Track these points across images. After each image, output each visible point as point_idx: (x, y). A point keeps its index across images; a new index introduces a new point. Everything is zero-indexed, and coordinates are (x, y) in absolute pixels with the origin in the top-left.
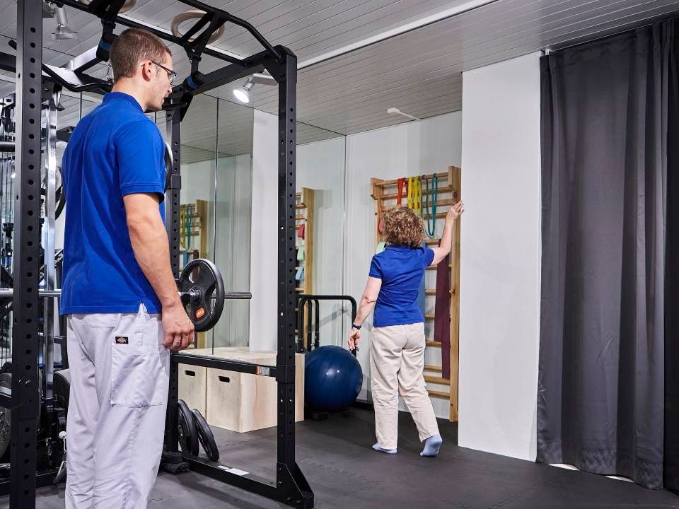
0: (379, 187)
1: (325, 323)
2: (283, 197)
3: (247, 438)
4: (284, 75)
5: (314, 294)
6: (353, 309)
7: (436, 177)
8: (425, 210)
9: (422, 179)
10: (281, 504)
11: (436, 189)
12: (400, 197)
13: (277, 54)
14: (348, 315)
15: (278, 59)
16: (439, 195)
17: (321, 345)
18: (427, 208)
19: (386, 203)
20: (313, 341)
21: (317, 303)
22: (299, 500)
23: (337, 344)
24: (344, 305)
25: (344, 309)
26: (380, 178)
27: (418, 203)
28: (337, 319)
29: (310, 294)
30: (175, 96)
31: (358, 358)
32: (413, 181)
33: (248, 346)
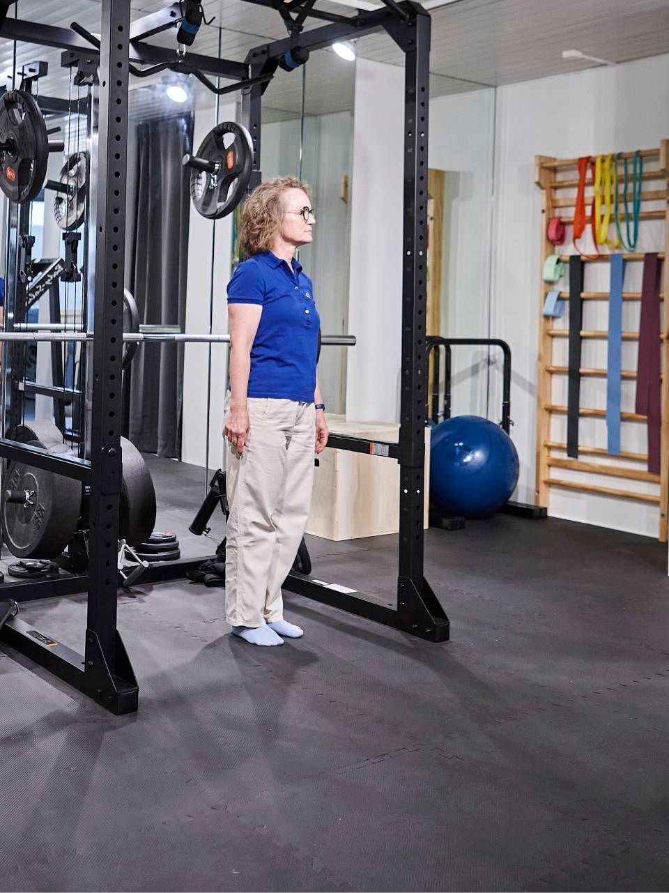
0: (549, 170)
1: (459, 381)
2: (410, 210)
3: (346, 549)
4: (414, 42)
5: (443, 335)
6: (505, 361)
7: (640, 157)
8: (622, 206)
9: (618, 158)
10: (404, 633)
11: (641, 173)
12: (582, 185)
13: (403, 13)
14: (498, 368)
15: (404, 18)
16: (645, 184)
17: (454, 414)
18: (626, 202)
19: (559, 194)
20: (441, 408)
21: (448, 350)
22: (429, 627)
23: (480, 413)
24: (491, 353)
25: (491, 358)
26: (552, 156)
27: (612, 196)
28: (480, 373)
29: (436, 335)
30: (255, 61)
31: (511, 436)
32: (603, 161)
33: (344, 412)
